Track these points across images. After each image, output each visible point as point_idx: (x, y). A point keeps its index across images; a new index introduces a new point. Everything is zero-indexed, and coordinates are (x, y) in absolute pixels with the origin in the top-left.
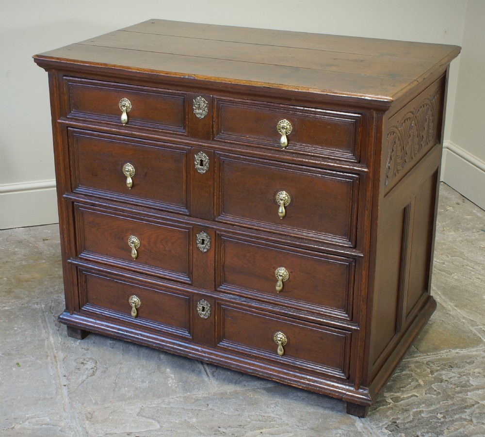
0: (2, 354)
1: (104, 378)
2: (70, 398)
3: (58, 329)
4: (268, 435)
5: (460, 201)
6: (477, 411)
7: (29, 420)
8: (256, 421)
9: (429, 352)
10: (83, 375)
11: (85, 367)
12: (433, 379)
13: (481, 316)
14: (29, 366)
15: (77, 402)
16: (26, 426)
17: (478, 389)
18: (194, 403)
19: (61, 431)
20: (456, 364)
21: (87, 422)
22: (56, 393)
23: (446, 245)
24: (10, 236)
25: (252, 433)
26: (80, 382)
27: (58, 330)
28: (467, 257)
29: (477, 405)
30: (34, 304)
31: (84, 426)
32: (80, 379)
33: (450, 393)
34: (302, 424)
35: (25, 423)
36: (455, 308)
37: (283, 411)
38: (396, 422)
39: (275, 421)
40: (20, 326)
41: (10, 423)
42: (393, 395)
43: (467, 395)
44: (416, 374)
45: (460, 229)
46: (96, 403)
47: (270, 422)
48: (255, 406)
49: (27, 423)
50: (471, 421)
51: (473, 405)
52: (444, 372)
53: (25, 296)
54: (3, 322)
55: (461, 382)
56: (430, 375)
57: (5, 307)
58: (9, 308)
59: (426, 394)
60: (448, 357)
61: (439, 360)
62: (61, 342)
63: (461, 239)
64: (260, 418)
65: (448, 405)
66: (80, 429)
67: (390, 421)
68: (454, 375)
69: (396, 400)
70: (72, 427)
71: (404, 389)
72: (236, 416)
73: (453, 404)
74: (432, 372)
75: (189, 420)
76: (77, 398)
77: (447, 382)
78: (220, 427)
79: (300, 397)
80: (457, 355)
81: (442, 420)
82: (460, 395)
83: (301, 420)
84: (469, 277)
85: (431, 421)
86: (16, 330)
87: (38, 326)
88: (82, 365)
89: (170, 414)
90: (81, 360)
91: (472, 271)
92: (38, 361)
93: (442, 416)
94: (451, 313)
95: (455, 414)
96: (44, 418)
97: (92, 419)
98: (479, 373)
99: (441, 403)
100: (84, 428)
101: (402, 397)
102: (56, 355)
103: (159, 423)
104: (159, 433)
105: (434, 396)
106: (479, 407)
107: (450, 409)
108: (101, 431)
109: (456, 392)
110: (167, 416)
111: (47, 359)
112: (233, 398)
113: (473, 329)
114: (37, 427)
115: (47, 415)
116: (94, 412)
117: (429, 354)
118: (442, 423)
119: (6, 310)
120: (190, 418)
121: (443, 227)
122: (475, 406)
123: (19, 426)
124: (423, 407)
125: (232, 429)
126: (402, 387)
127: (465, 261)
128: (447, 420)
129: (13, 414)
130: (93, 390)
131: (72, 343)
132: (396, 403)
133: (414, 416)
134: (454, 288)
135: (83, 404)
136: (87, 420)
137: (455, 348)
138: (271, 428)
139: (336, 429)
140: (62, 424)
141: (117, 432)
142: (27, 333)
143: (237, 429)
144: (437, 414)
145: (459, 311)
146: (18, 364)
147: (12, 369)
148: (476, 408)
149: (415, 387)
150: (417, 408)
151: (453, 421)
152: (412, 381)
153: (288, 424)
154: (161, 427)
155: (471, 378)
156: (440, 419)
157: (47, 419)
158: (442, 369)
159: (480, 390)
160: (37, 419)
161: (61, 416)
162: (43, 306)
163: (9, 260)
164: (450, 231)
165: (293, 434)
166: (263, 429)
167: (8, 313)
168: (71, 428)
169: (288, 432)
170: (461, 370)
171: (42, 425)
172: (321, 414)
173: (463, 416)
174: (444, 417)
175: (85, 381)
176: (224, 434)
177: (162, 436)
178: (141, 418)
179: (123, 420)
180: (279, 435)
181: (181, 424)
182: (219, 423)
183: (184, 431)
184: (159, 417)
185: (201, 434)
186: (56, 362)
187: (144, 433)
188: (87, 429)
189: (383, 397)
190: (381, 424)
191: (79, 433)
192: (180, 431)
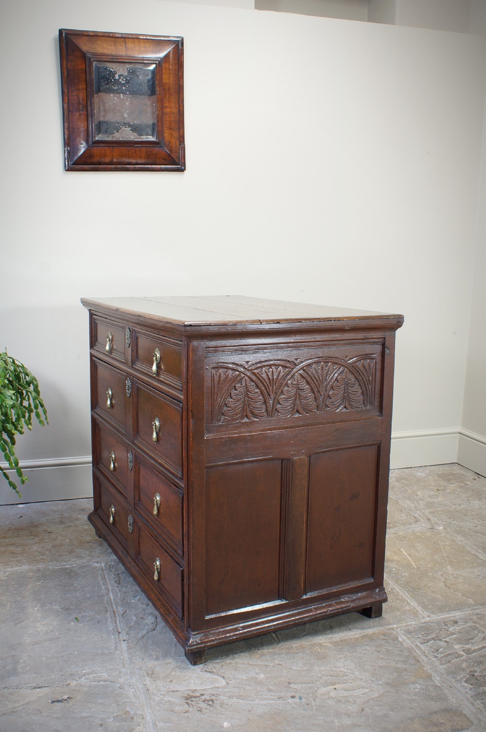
0: (62, 609)
1: (165, 633)
2: (130, 654)
3: (117, 585)
4: (342, 691)
5: (476, 477)
7: (86, 676)
8: (327, 676)
10: (143, 630)
11: (145, 622)
14: (87, 621)
15: (137, 657)
16: (82, 683)
18: (259, 658)
19: (120, 689)
21: (148, 678)
22: (115, 648)
24: (74, 505)
25: (325, 689)
26: (140, 637)
27: (118, 587)
30: (94, 562)
31: (145, 683)
32: (140, 634)
34: (376, 679)
35: (82, 680)
37: (354, 665)
38: (473, 675)
39: (347, 676)
40: (80, 583)
41: (65, 679)
42: (464, 647)
44: (481, 626)
46: (157, 659)
47: (343, 676)
48: (323, 660)
49: (83, 679)
53: (86, 556)
54: (64, 579)
57: (66, 565)
58: (69, 566)
62: (121, 598)
64: (332, 673)
66: (141, 686)
67: (468, 675)
69: (468, 652)
70: (132, 684)
71: (473, 641)
72: (305, 671)
75: (256, 676)
76: (137, 653)
78: (290, 684)
79: (369, 651)
83: (375, 674)
86: (75, 587)
87: (98, 583)
88: (142, 620)
89: (236, 670)
90: (141, 615)
92: (97, 616)
96: (102, 674)
97: (153, 676)
100: (145, 685)
101: (473, 648)
102: (115, 610)
103: (225, 679)
104: (226, 690)
108: (163, 688)
110: (233, 672)
111: (106, 614)
112: (300, 653)
114: (94, 683)
115: (104, 671)
116: (155, 668)
119: (67, 568)
120: (257, 674)
123: (75, 683)
125: (304, 685)
126: (471, 639)
129: (69, 669)
130: (154, 645)
131: (132, 599)
132: (469, 655)
135: (143, 659)
136: (148, 676)
138: (344, 683)
139: (414, 683)
140: (121, 680)
141: (180, 689)
142: (86, 589)
143: (308, 685)
146: (76, 618)
147: (70, 624)
152: (478, 633)
153: (361, 679)
154: (227, 683)
157: (105, 675)
160: (94, 675)
161: (120, 672)
162: (103, 565)
163: (72, 525)
165: (369, 690)
166: (336, 684)
167: (68, 571)
168: (130, 685)
169: (364, 688)
171: (99, 681)
172: (394, 668)
175: (145, 635)
176: (296, 690)
177: (229, 693)
178: (205, 673)
179: (186, 676)
180: (353, 691)
181: (248, 680)
182: (289, 679)
183: (253, 688)
184: (224, 673)
185: (270, 690)
186: (115, 617)
187: (210, 690)
188: (148, 685)
189: (453, 649)
190: (459, 678)
191: (139, 690)
192: (247, 688)
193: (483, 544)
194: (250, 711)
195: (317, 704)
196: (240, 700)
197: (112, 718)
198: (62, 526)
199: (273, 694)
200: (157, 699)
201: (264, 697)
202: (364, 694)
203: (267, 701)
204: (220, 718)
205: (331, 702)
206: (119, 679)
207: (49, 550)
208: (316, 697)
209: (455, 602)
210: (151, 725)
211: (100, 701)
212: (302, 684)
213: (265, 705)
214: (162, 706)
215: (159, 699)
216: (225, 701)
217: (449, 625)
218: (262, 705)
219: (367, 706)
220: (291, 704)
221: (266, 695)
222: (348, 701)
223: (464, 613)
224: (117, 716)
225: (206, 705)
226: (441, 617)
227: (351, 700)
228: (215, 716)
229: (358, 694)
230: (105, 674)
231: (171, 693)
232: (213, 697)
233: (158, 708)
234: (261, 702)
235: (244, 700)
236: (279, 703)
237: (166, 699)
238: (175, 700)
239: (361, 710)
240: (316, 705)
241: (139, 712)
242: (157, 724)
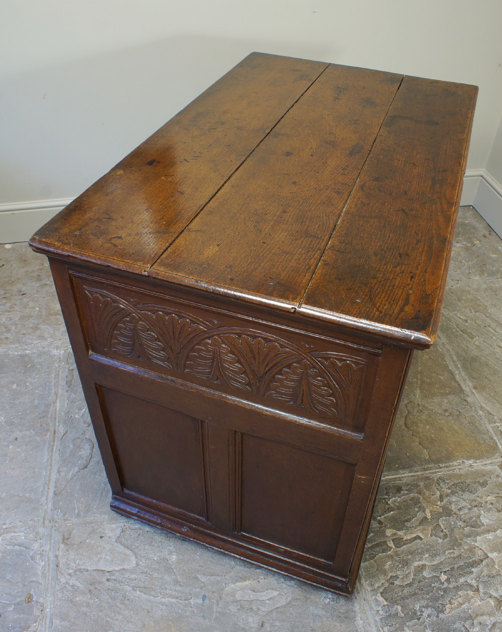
1: (96, 474)
2: (54, 503)
3: (67, 388)
4: (250, 592)
5: (487, 233)
6: (485, 572)
9: (442, 462)
10: (75, 466)
11: (80, 453)
12: (441, 511)
13: (499, 406)
14: (26, 444)
15: (59, 510)
17: (488, 531)
19: (32, 559)
20: (469, 485)
21: (62, 546)
22: (42, 491)
23: (470, 294)
25: (232, 586)
26: (69, 478)
27: (67, 391)
28: (490, 314)
29: (486, 560)
30: (55, 347)
31: (57, 554)
32: (71, 474)
33: (457, 536)
36: (474, 391)
38: (393, 584)
40: (33, 381)
42: (396, 534)
43: (476, 541)
44: (424, 499)
45: (485, 273)
46: (78, 515)
50: (478, 590)
51: (482, 561)
52: (454, 499)
53: (49, 336)
54: (20, 372)
55: (471, 518)
56: (439, 503)
57: (26, 349)
58: (29, 352)
59: (431, 536)
60: (462, 472)
61: (450, 477)
62: (66, 409)
63: (485, 286)
65: (454, 558)
66: (52, 558)
67: (387, 581)
68: (464, 504)
69: (398, 542)
70: (44, 553)
71: (408, 524)
73: (460, 556)
74: (441, 498)
75: (168, 557)
76: (61, 503)
77: (456, 516)
78: (199, 574)
80: (470, 469)
81: (446, 585)
82: (469, 540)
84: (490, 343)
85: (433, 585)
86: (28, 387)
87: (50, 382)
88: (79, 449)
89: (150, 544)
90: (79, 442)
91: (494, 335)
92: (37, 438)
93: (446, 577)
94: (469, 399)
95: (461, 575)
96: (20, 533)
97: (69, 542)
98: (492, 504)
99: (447, 552)
100: (56, 556)
101: (405, 538)
102: (57, 429)
103: (136, 557)
104: (133, 576)
105: (440, 541)
106: (487, 565)
107: (456, 566)
108: (72, 564)
109: (464, 535)
110: (147, 547)
111: (46, 434)
113: (489, 427)
114: (9, 547)
115: (23, 529)
116: (73, 528)
117: (441, 465)
118: (445, 590)
119: (26, 355)
120: (171, 553)
121: (469, 268)
122: (484, 563)
124: (426, 560)
125: (212, 578)
126: (407, 521)
127: (488, 320)
128: (451, 586)
130: (80, 492)
131: (76, 413)
132: (397, 549)
133: (415, 575)
134: (474, 359)
135: (64, 515)
136: (63, 542)
137: (468, 458)
140: (36, 546)
141: (89, 568)
142: (37, 391)
143: (217, 578)
144: (441, 572)
145: (477, 395)
148: (485, 566)
149: (421, 523)
150: (419, 560)
151: (457, 588)
152: (418, 511)
154: (137, 565)
155: (482, 512)
156: (443, 584)
157: (22, 536)
158: (453, 493)
159: (491, 534)
160: (12, 534)
161: (37, 533)
162: (62, 352)
164: (475, 275)
165: (278, 592)
167: (27, 359)
170: (473, 496)
171: (14, 546)
173: (470, 581)
174: (448, 580)
175: (75, 476)
176: (202, 585)
177: (135, 582)
178: (119, 545)
179: (100, 546)
180: (262, 594)
181: (158, 563)
182: (200, 566)
183: (160, 576)
184: (138, 547)
185: (177, 582)
186: (54, 441)
187: (117, 574)
188: (59, 557)
189: (384, 536)
190: (376, 586)
191: (49, 565)
192: (155, 575)
193: (466, 353)
194: (148, 612)
195: (219, 610)
196: (143, 594)
197: (13, 606)
198: (38, 284)
199: (178, 588)
200: (63, 580)
201: (168, 591)
202: (270, 599)
203: (169, 599)
204: (117, 620)
205: (233, 608)
206: (34, 545)
207: (16, 324)
208: (221, 598)
209: (408, 454)
210: (48, 620)
211: (9, 577)
212: (211, 576)
213: (166, 605)
214: (65, 592)
215: (65, 581)
216: (127, 593)
217: (391, 494)
218: (163, 604)
219: (268, 620)
220: (191, 607)
221: (170, 590)
222: (251, 609)
223: (412, 474)
224: (18, 604)
225: (107, 597)
226: (387, 477)
227: (255, 608)
228: (113, 615)
229: (264, 598)
230: (23, 534)
231: (78, 573)
232: (118, 586)
233: (60, 595)
234: (163, 600)
235: (147, 594)
236: (181, 603)
237: (71, 582)
238: (79, 584)
239: (260, 625)
240: (217, 612)
241: (41, 600)
242: (53, 621)
